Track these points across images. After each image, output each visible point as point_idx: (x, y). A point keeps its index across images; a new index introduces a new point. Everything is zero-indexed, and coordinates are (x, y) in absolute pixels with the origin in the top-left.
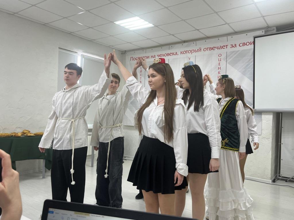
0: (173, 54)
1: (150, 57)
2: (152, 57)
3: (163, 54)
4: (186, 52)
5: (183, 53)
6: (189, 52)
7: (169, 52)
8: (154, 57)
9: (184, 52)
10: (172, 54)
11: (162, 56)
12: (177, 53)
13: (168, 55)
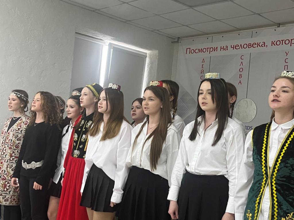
0: (258, 45)
1: (219, 49)
2: (222, 49)
3: (241, 45)
4: (281, 42)
5: (275, 43)
6: (287, 42)
7: (251, 41)
8: (226, 49)
9: (278, 43)
10: (256, 45)
11: (239, 47)
12: (264, 44)
13: (250, 47)
